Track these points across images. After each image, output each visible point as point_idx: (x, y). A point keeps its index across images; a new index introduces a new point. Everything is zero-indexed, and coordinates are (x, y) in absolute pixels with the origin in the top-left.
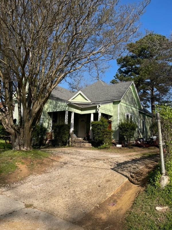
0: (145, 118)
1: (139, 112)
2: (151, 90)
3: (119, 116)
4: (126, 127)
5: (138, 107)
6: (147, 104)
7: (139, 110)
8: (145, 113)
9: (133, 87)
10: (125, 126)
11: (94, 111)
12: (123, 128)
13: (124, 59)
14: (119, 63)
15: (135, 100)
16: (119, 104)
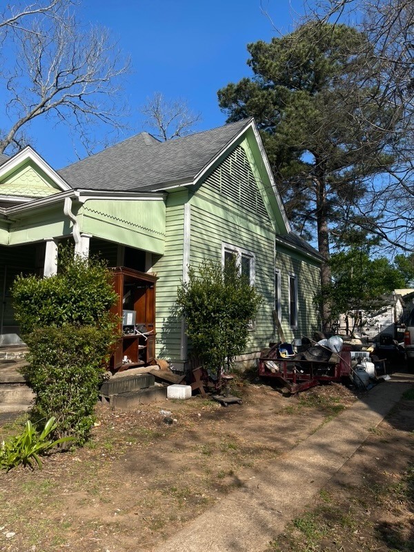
0: (301, 267)
1: (278, 244)
2: (316, 187)
3: (187, 254)
4: (210, 304)
5: (273, 228)
6: (305, 231)
7: (277, 236)
8: (300, 250)
9: (253, 146)
10: (205, 296)
11: (56, 229)
12: (197, 310)
13: (239, 90)
14: (224, 105)
15: (261, 199)
16: (188, 205)
